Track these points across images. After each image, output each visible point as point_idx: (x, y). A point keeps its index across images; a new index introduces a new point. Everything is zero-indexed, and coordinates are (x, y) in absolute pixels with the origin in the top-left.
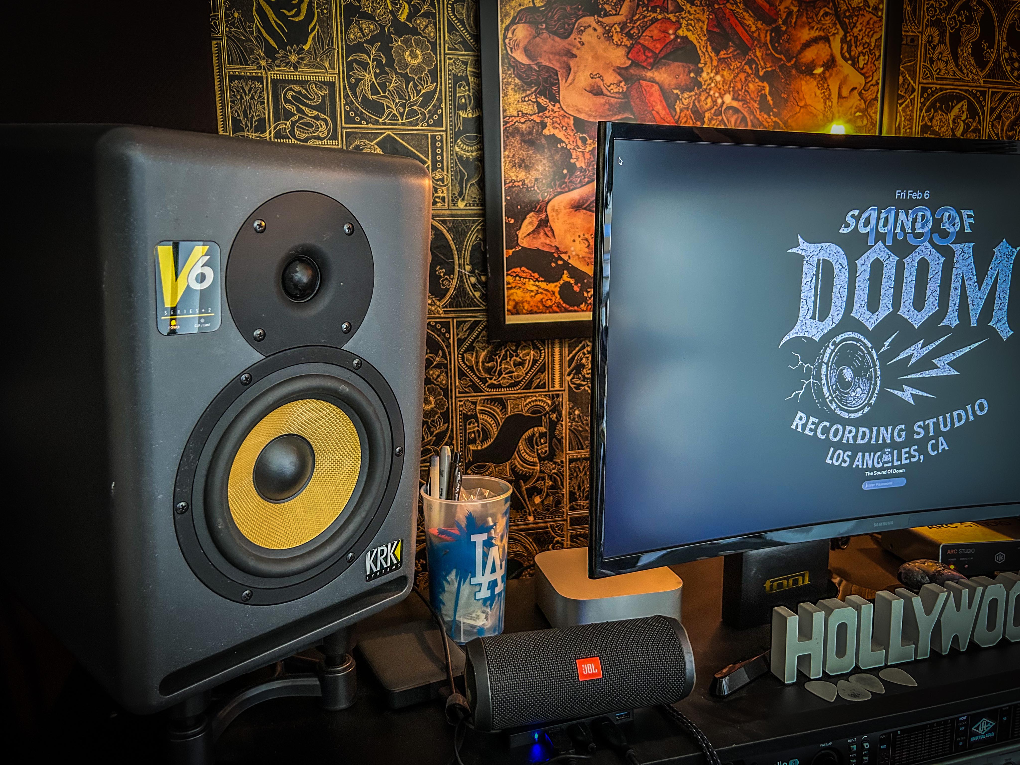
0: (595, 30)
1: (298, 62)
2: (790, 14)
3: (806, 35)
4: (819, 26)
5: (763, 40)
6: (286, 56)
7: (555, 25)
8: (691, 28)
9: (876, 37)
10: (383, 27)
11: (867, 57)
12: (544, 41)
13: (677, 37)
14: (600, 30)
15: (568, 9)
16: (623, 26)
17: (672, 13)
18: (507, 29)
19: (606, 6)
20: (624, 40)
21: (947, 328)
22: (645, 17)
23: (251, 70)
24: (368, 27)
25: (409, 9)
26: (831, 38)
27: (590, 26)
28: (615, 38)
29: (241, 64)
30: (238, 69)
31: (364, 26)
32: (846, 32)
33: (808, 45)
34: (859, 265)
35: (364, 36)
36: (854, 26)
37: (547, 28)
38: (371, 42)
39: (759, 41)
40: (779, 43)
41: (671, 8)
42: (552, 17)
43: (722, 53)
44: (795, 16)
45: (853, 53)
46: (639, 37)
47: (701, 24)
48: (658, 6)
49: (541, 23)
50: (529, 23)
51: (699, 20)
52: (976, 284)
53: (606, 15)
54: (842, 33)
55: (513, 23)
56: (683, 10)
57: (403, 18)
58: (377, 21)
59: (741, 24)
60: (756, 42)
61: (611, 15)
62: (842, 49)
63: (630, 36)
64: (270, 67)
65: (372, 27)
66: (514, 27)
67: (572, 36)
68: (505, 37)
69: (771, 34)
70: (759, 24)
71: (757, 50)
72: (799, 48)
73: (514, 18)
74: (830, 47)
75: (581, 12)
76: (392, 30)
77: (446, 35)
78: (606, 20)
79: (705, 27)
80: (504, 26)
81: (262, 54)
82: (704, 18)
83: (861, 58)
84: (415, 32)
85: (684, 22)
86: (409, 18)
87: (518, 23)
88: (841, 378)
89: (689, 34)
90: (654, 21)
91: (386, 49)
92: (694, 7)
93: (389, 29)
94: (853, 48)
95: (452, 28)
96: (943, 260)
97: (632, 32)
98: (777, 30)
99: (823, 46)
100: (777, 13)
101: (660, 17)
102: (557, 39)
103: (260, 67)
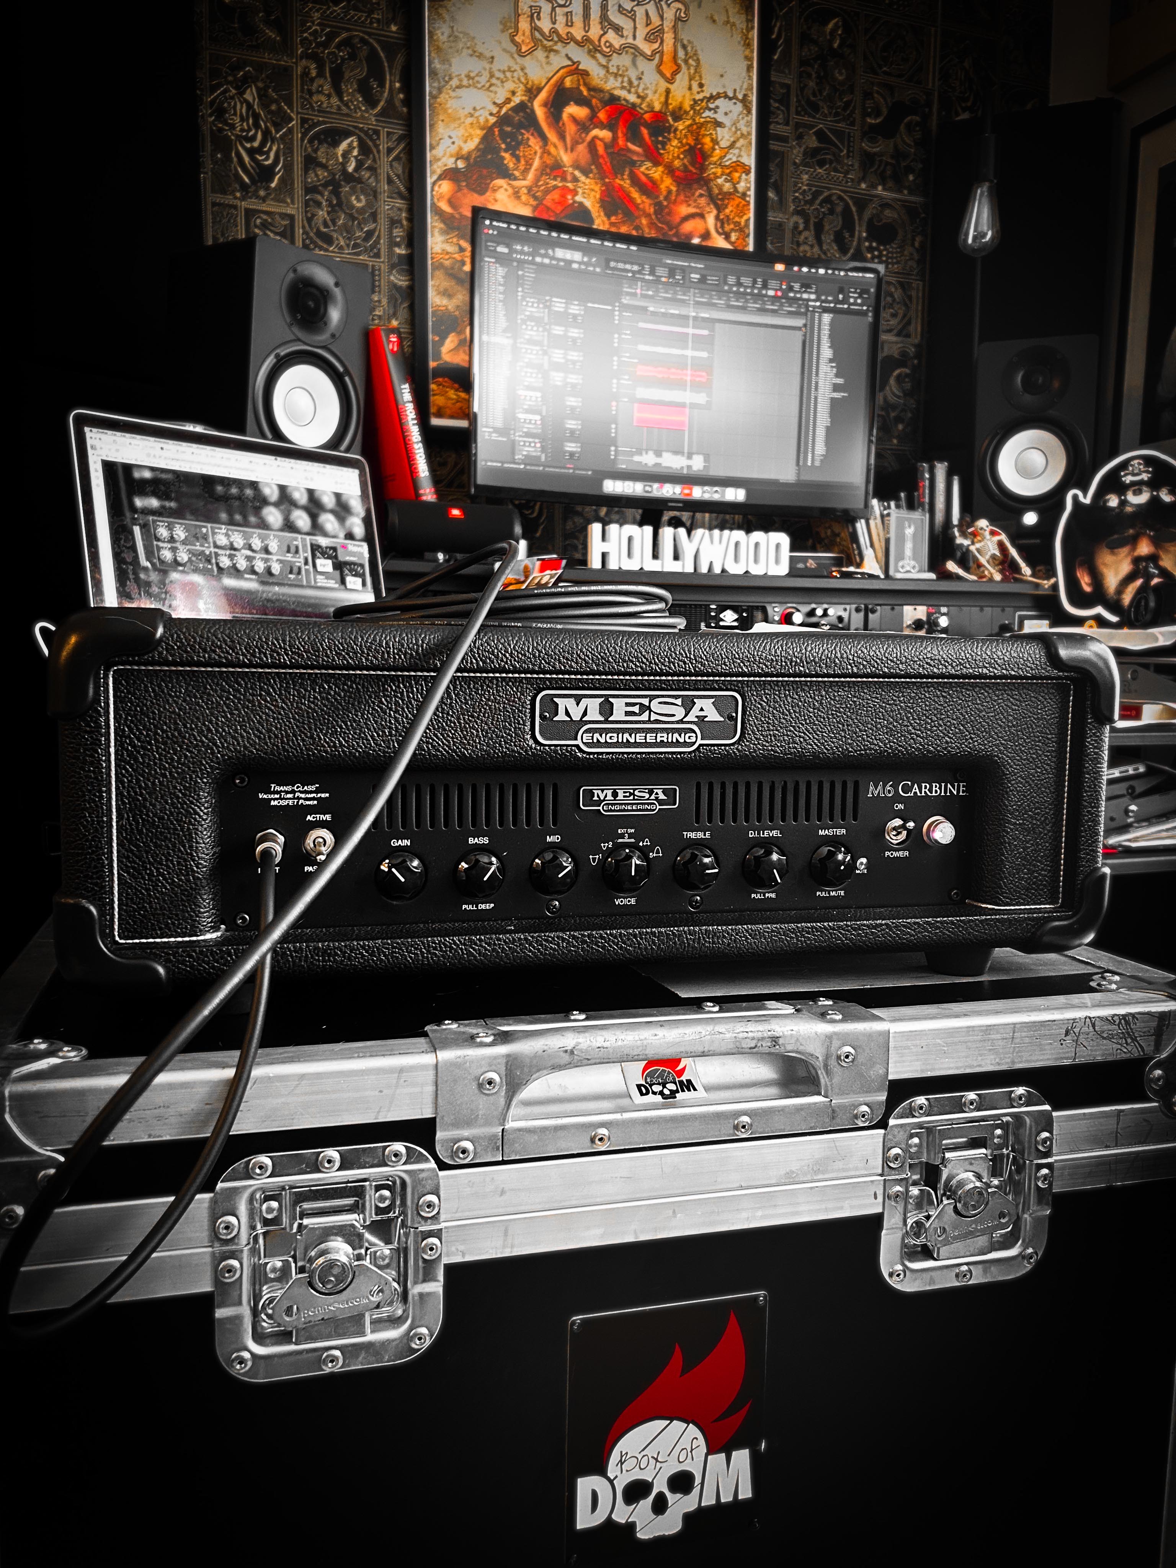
1: (266, 196)
2: (670, 192)
3: (684, 210)
4: (695, 204)
5: (647, 211)
6: (256, 191)
7: (473, 184)
8: (585, 195)
9: (745, 218)
10: (334, 175)
12: (464, 195)
13: (575, 202)
14: (510, 191)
15: (485, 171)
16: (530, 189)
17: (570, 182)
18: (434, 184)
19: (515, 172)
20: (530, 201)
22: (548, 184)
23: (228, 199)
24: (322, 174)
25: (356, 163)
26: (706, 213)
27: (501, 187)
28: (522, 199)
29: (221, 194)
30: (219, 198)
31: (319, 173)
32: (719, 212)
33: (685, 217)
35: (319, 181)
36: (726, 208)
37: (467, 186)
38: (325, 185)
39: (642, 210)
40: (660, 214)
41: (569, 179)
42: (471, 177)
43: (611, 218)
44: (674, 194)
45: (724, 228)
46: (543, 199)
47: (594, 193)
48: (558, 176)
49: (462, 182)
50: (453, 180)
51: (593, 190)
53: (516, 179)
54: (715, 212)
55: (440, 178)
56: (579, 181)
57: (350, 169)
58: (329, 170)
59: (628, 196)
60: (640, 212)
61: (519, 179)
62: (716, 225)
63: (535, 197)
64: (243, 198)
65: (325, 174)
66: (440, 182)
67: (487, 194)
68: (432, 190)
69: (653, 206)
70: (644, 198)
71: (643, 219)
72: (677, 219)
73: (440, 176)
74: (704, 220)
75: (494, 175)
77: (386, 185)
78: (514, 183)
79: (598, 196)
80: (432, 181)
81: (238, 188)
85: (580, 190)
86: (356, 169)
87: (443, 180)
89: (584, 201)
90: (555, 187)
91: (336, 193)
93: (339, 177)
94: (725, 223)
95: (390, 181)
97: (536, 195)
98: (660, 204)
99: (699, 219)
100: (659, 191)
101: (560, 185)
102: (476, 195)
103: (235, 198)
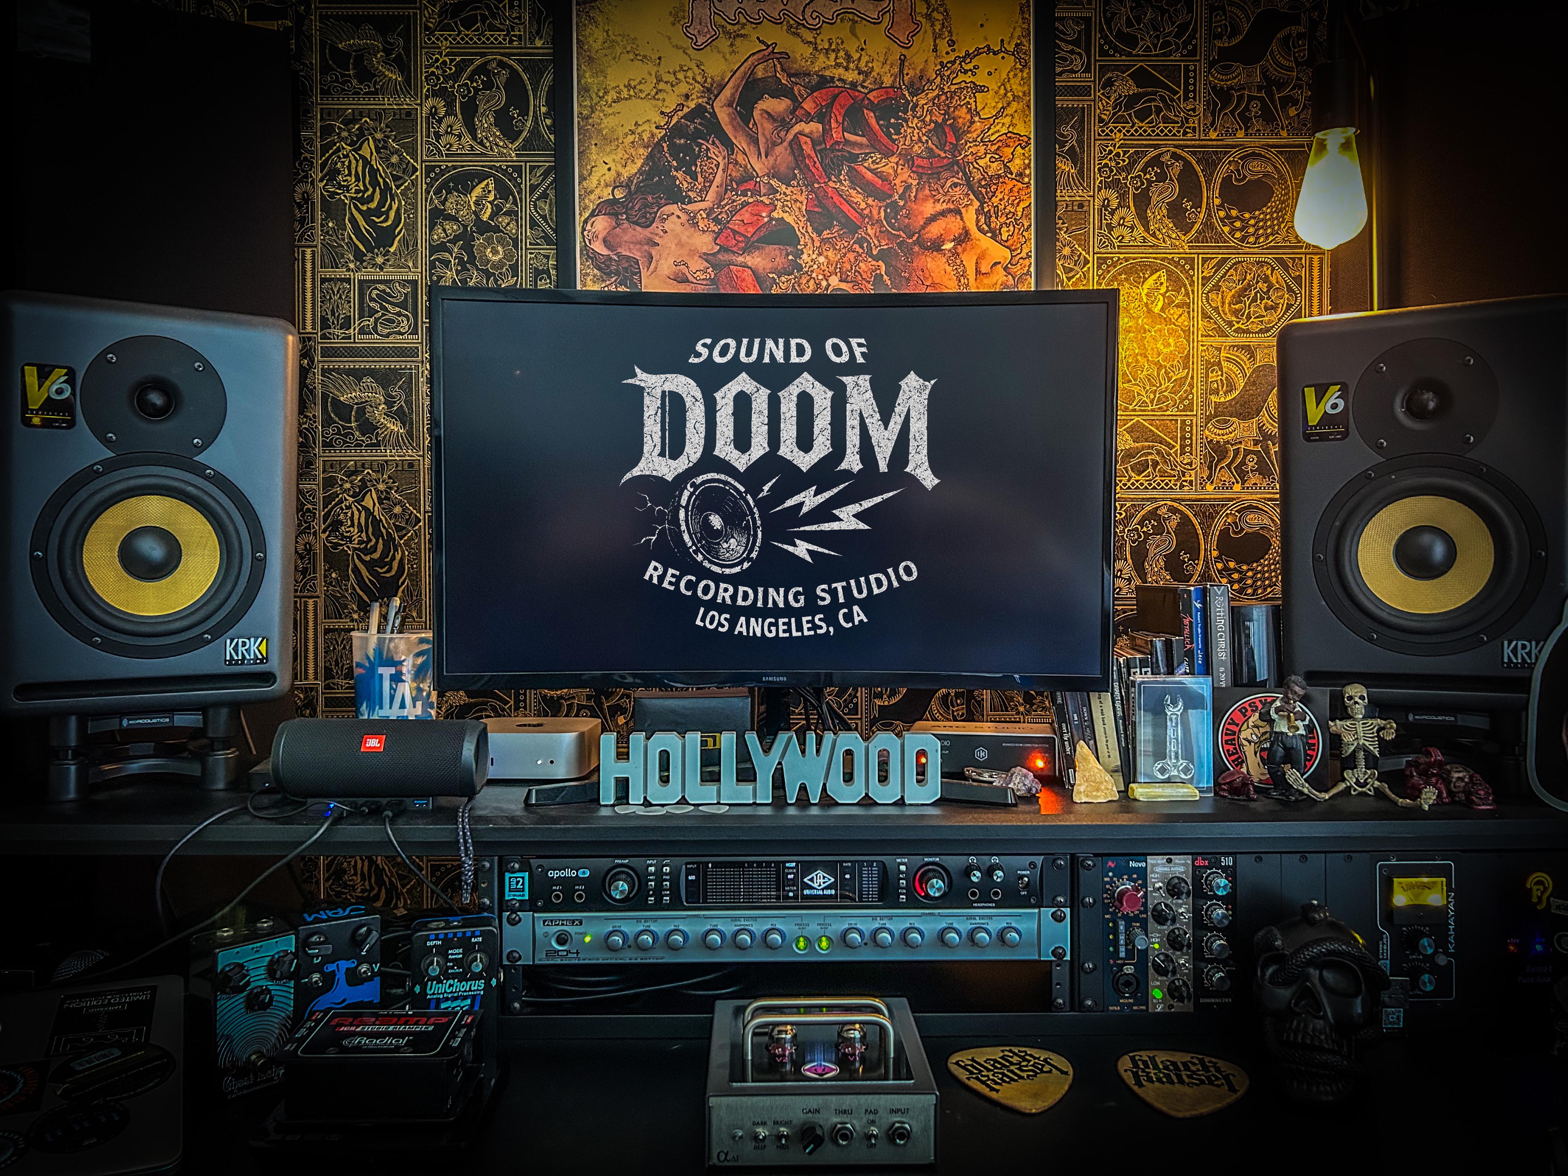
0: (679, 217)
1: (384, 263)
2: (908, 187)
3: (929, 208)
4: (947, 198)
5: (876, 217)
6: (373, 259)
7: (636, 216)
8: (788, 209)
9: (1022, 205)
10: (465, 227)
11: (1011, 228)
12: (624, 231)
13: (771, 219)
14: (684, 217)
15: (650, 198)
16: (710, 212)
17: (764, 195)
18: (586, 222)
19: (690, 193)
20: (711, 226)
21: (847, 474)
22: (734, 201)
23: (341, 273)
24: (452, 228)
25: (492, 209)
26: (963, 211)
27: (673, 214)
28: (701, 225)
29: (332, 268)
30: (329, 273)
31: (448, 227)
32: (982, 204)
33: (933, 219)
34: (718, 398)
35: (447, 236)
36: (993, 196)
37: (627, 219)
38: (454, 241)
39: (870, 217)
40: (896, 219)
41: (763, 191)
42: (633, 207)
43: (825, 232)
44: (914, 190)
45: (993, 225)
46: (728, 222)
47: (798, 204)
48: (749, 190)
49: (621, 214)
50: (609, 214)
51: (796, 201)
52: (880, 422)
53: (691, 201)
54: (977, 204)
55: (592, 215)
56: (778, 191)
57: (485, 218)
58: (460, 222)
59: (847, 202)
60: (867, 220)
61: (696, 202)
62: (978, 221)
63: (717, 221)
64: (358, 269)
65: (455, 227)
66: (593, 219)
67: (654, 225)
68: (584, 230)
69: (885, 211)
70: (870, 201)
71: (869, 227)
72: (922, 223)
73: (594, 211)
74: (962, 219)
75: (663, 201)
76: (474, 229)
77: (528, 230)
78: (689, 207)
79: (804, 207)
80: (583, 219)
81: (352, 258)
82: (803, 198)
83: (1004, 229)
84: (497, 229)
85: (779, 204)
86: (491, 218)
87: (597, 215)
88: (707, 525)
89: (786, 216)
90: (745, 204)
91: (468, 248)
92: (790, 188)
93: (471, 228)
94: (993, 219)
95: (534, 224)
96: (830, 394)
97: (720, 217)
98: (894, 205)
99: (953, 219)
100: (893, 188)
101: (751, 200)
102: (638, 228)
103: (349, 270)
